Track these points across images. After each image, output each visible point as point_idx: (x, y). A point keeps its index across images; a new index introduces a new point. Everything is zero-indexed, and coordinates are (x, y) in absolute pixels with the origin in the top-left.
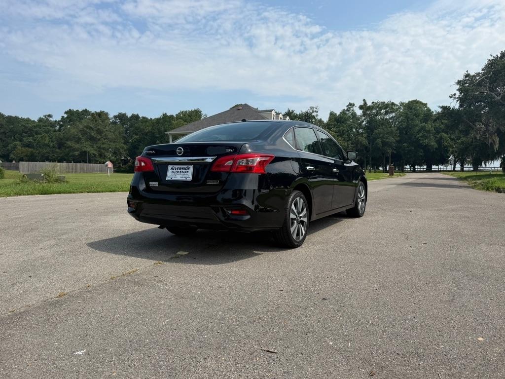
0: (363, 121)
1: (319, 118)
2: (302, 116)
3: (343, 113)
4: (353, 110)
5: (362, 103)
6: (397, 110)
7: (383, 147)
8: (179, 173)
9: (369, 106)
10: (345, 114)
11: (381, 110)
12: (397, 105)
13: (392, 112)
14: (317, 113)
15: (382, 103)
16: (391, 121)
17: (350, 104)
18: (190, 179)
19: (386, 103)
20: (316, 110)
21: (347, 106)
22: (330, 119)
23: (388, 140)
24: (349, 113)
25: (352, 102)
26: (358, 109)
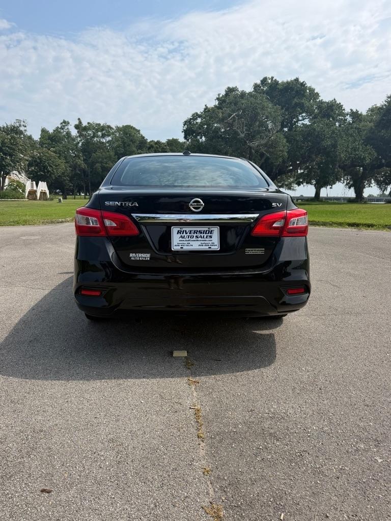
0: (79, 143)
1: (28, 133)
2: (8, 130)
3: (57, 130)
4: (68, 129)
5: (77, 123)
6: (113, 133)
7: (102, 172)
8: (194, 239)
9: (85, 126)
10: (60, 132)
11: (97, 132)
12: (113, 129)
13: (109, 136)
14: (25, 128)
15: (97, 124)
16: (107, 145)
17: (64, 122)
18: (217, 247)
19: (102, 125)
20: (24, 124)
21: (61, 124)
22: (42, 137)
23: (107, 165)
24: (63, 132)
25: (66, 120)
26: (74, 128)
